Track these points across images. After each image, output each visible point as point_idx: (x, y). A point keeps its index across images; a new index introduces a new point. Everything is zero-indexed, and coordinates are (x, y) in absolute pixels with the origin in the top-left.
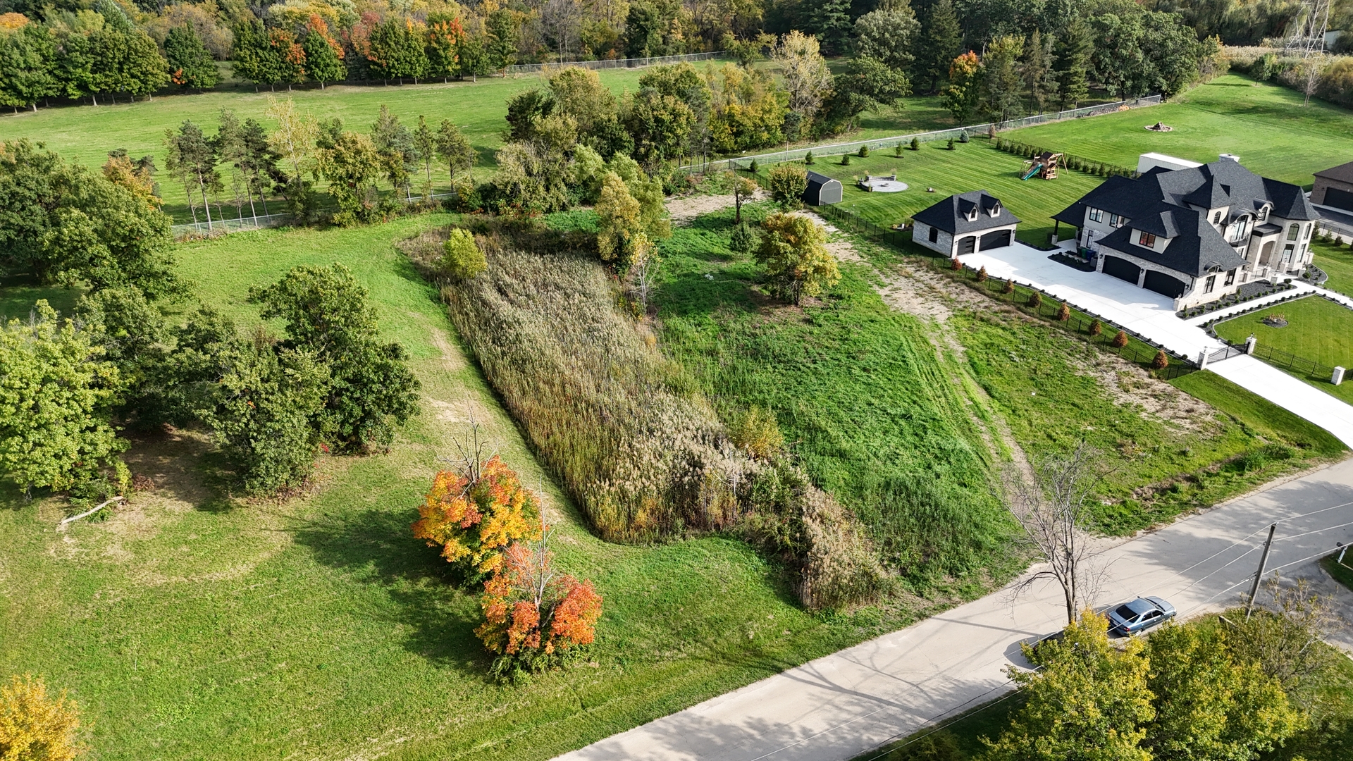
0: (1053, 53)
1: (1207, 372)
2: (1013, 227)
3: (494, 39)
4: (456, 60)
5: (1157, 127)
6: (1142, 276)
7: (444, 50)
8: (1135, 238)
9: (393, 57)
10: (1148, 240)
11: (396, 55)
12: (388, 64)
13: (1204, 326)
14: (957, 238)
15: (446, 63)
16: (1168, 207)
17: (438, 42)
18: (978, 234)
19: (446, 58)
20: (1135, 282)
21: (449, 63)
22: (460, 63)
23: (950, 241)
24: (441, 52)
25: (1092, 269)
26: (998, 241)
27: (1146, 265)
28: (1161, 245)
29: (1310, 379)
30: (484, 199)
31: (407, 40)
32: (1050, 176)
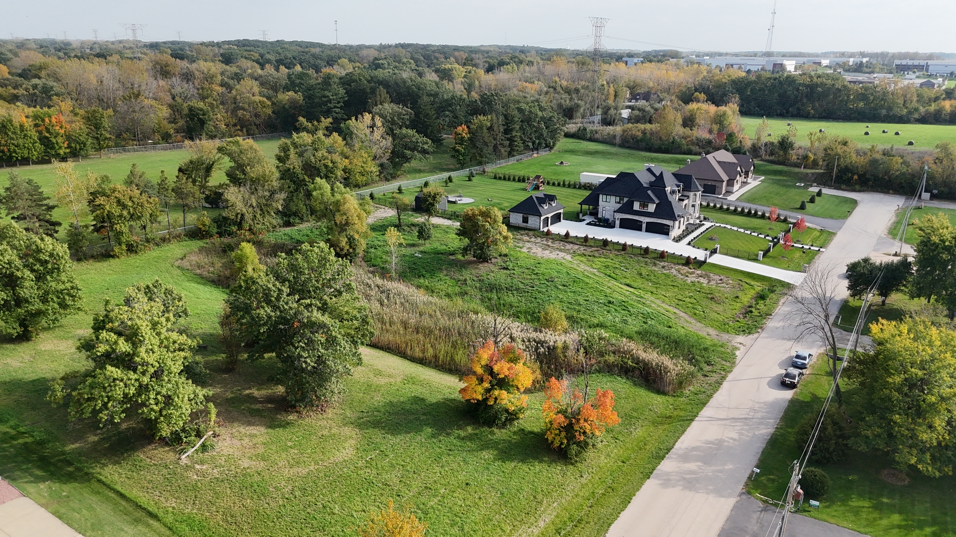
0: (503, 125)
1: (709, 263)
2: (561, 211)
3: (91, 129)
4: (66, 145)
5: (562, 163)
6: (644, 226)
7: (55, 137)
8: (636, 206)
9: (13, 144)
10: (643, 205)
11: (16, 142)
12: (9, 150)
13: (689, 244)
14: (542, 218)
15: (57, 147)
16: (648, 189)
17: (48, 131)
18: (549, 215)
19: (57, 143)
20: (640, 230)
21: (60, 147)
22: (69, 147)
23: (538, 220)
24: (54, 141)
25: (613, 227)
26: (557, 218)
27: (645, 220)
28: (652, 208)
29: (749, 259)
30: (219, 227)
31: (22, 131)
32: (541, 188)
